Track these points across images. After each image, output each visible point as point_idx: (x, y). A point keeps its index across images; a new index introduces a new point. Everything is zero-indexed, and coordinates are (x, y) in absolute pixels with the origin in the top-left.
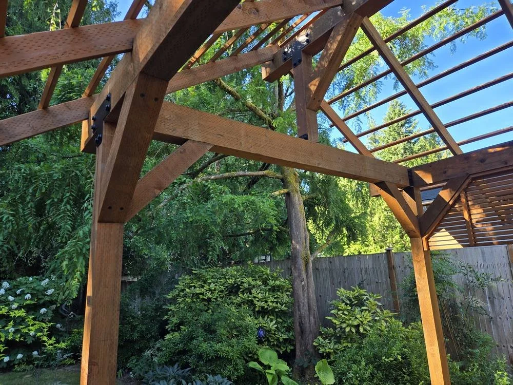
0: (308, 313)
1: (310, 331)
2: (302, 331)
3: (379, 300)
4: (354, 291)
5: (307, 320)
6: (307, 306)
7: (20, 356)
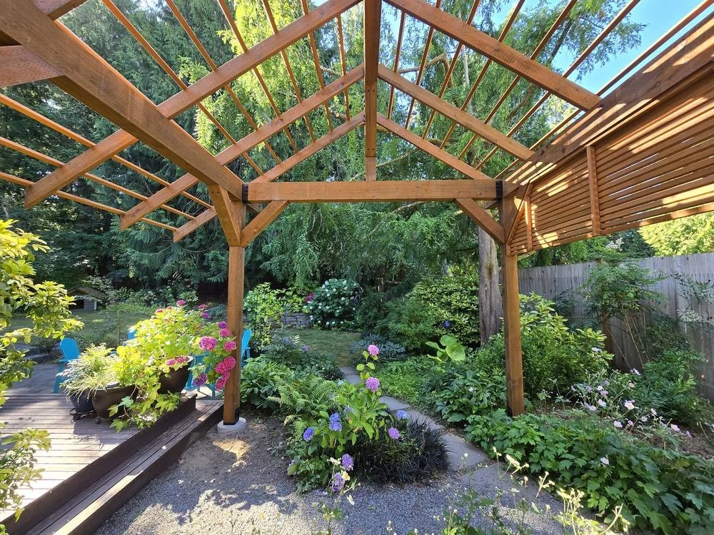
0: (489, 314)
1: (491, 328)
2: (485, 329)
3: (551, 306)
4: (530, 296)
5: (488, 319)
6: (489, 307)
7: (333, 323)
